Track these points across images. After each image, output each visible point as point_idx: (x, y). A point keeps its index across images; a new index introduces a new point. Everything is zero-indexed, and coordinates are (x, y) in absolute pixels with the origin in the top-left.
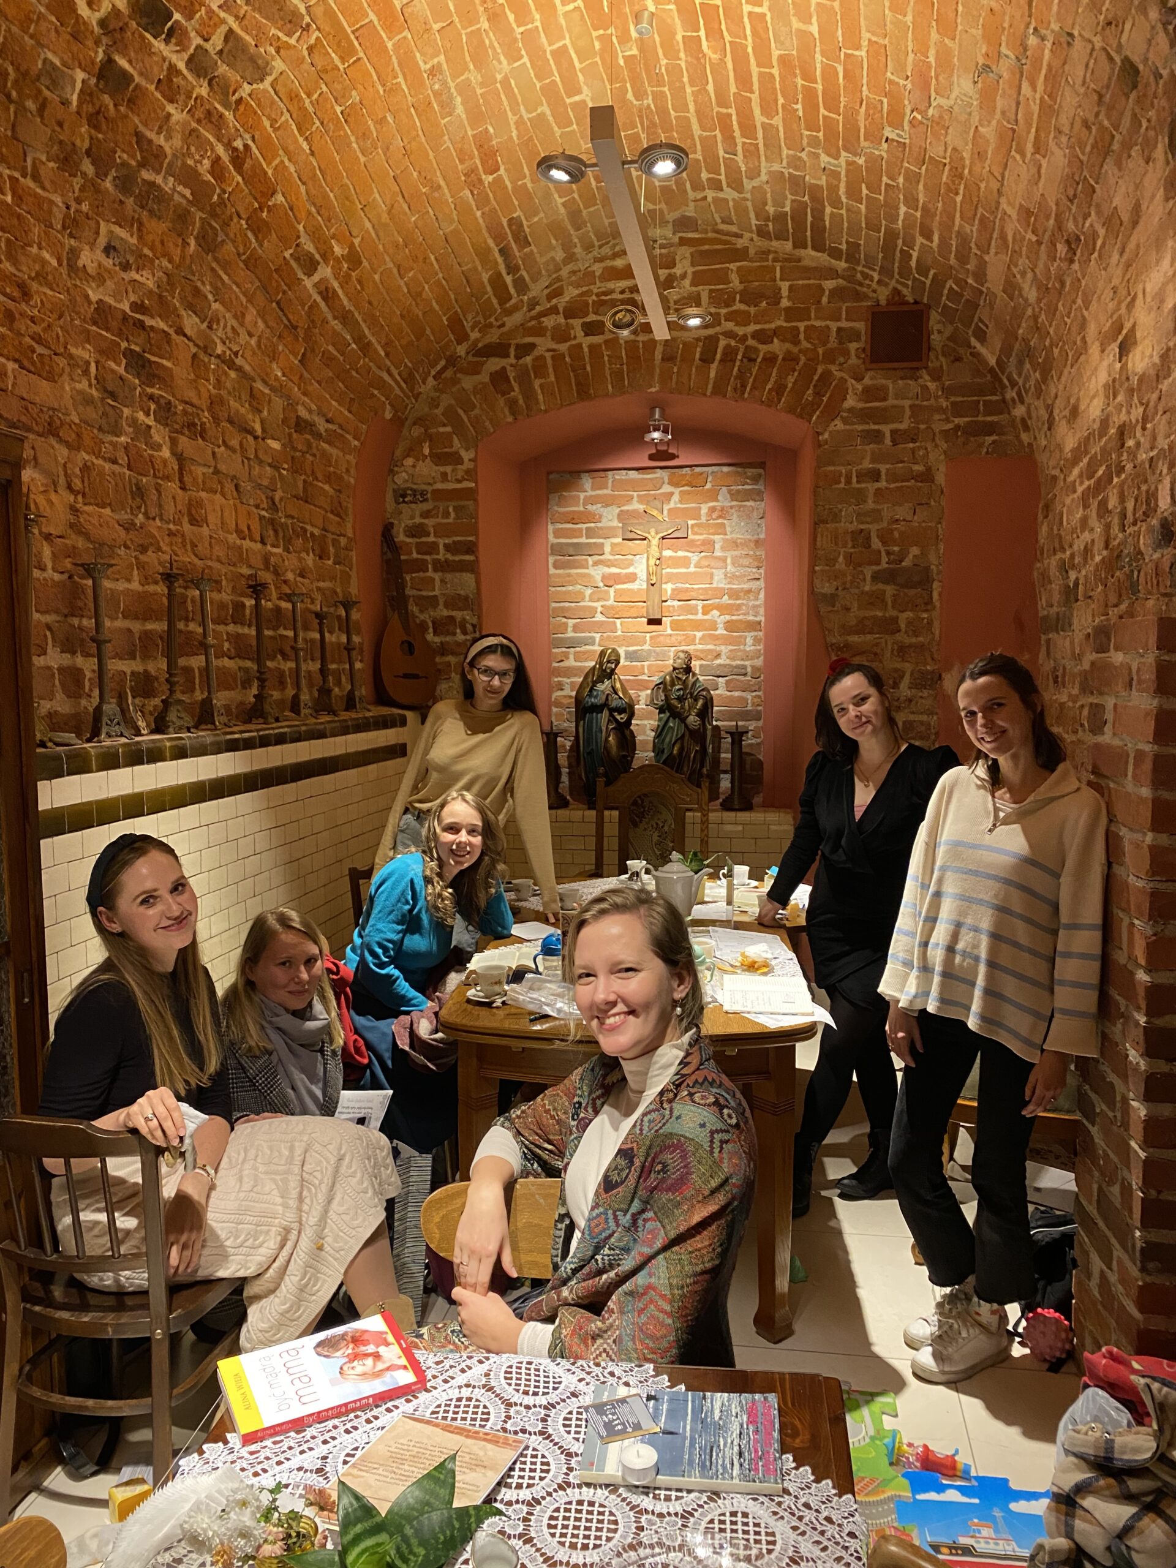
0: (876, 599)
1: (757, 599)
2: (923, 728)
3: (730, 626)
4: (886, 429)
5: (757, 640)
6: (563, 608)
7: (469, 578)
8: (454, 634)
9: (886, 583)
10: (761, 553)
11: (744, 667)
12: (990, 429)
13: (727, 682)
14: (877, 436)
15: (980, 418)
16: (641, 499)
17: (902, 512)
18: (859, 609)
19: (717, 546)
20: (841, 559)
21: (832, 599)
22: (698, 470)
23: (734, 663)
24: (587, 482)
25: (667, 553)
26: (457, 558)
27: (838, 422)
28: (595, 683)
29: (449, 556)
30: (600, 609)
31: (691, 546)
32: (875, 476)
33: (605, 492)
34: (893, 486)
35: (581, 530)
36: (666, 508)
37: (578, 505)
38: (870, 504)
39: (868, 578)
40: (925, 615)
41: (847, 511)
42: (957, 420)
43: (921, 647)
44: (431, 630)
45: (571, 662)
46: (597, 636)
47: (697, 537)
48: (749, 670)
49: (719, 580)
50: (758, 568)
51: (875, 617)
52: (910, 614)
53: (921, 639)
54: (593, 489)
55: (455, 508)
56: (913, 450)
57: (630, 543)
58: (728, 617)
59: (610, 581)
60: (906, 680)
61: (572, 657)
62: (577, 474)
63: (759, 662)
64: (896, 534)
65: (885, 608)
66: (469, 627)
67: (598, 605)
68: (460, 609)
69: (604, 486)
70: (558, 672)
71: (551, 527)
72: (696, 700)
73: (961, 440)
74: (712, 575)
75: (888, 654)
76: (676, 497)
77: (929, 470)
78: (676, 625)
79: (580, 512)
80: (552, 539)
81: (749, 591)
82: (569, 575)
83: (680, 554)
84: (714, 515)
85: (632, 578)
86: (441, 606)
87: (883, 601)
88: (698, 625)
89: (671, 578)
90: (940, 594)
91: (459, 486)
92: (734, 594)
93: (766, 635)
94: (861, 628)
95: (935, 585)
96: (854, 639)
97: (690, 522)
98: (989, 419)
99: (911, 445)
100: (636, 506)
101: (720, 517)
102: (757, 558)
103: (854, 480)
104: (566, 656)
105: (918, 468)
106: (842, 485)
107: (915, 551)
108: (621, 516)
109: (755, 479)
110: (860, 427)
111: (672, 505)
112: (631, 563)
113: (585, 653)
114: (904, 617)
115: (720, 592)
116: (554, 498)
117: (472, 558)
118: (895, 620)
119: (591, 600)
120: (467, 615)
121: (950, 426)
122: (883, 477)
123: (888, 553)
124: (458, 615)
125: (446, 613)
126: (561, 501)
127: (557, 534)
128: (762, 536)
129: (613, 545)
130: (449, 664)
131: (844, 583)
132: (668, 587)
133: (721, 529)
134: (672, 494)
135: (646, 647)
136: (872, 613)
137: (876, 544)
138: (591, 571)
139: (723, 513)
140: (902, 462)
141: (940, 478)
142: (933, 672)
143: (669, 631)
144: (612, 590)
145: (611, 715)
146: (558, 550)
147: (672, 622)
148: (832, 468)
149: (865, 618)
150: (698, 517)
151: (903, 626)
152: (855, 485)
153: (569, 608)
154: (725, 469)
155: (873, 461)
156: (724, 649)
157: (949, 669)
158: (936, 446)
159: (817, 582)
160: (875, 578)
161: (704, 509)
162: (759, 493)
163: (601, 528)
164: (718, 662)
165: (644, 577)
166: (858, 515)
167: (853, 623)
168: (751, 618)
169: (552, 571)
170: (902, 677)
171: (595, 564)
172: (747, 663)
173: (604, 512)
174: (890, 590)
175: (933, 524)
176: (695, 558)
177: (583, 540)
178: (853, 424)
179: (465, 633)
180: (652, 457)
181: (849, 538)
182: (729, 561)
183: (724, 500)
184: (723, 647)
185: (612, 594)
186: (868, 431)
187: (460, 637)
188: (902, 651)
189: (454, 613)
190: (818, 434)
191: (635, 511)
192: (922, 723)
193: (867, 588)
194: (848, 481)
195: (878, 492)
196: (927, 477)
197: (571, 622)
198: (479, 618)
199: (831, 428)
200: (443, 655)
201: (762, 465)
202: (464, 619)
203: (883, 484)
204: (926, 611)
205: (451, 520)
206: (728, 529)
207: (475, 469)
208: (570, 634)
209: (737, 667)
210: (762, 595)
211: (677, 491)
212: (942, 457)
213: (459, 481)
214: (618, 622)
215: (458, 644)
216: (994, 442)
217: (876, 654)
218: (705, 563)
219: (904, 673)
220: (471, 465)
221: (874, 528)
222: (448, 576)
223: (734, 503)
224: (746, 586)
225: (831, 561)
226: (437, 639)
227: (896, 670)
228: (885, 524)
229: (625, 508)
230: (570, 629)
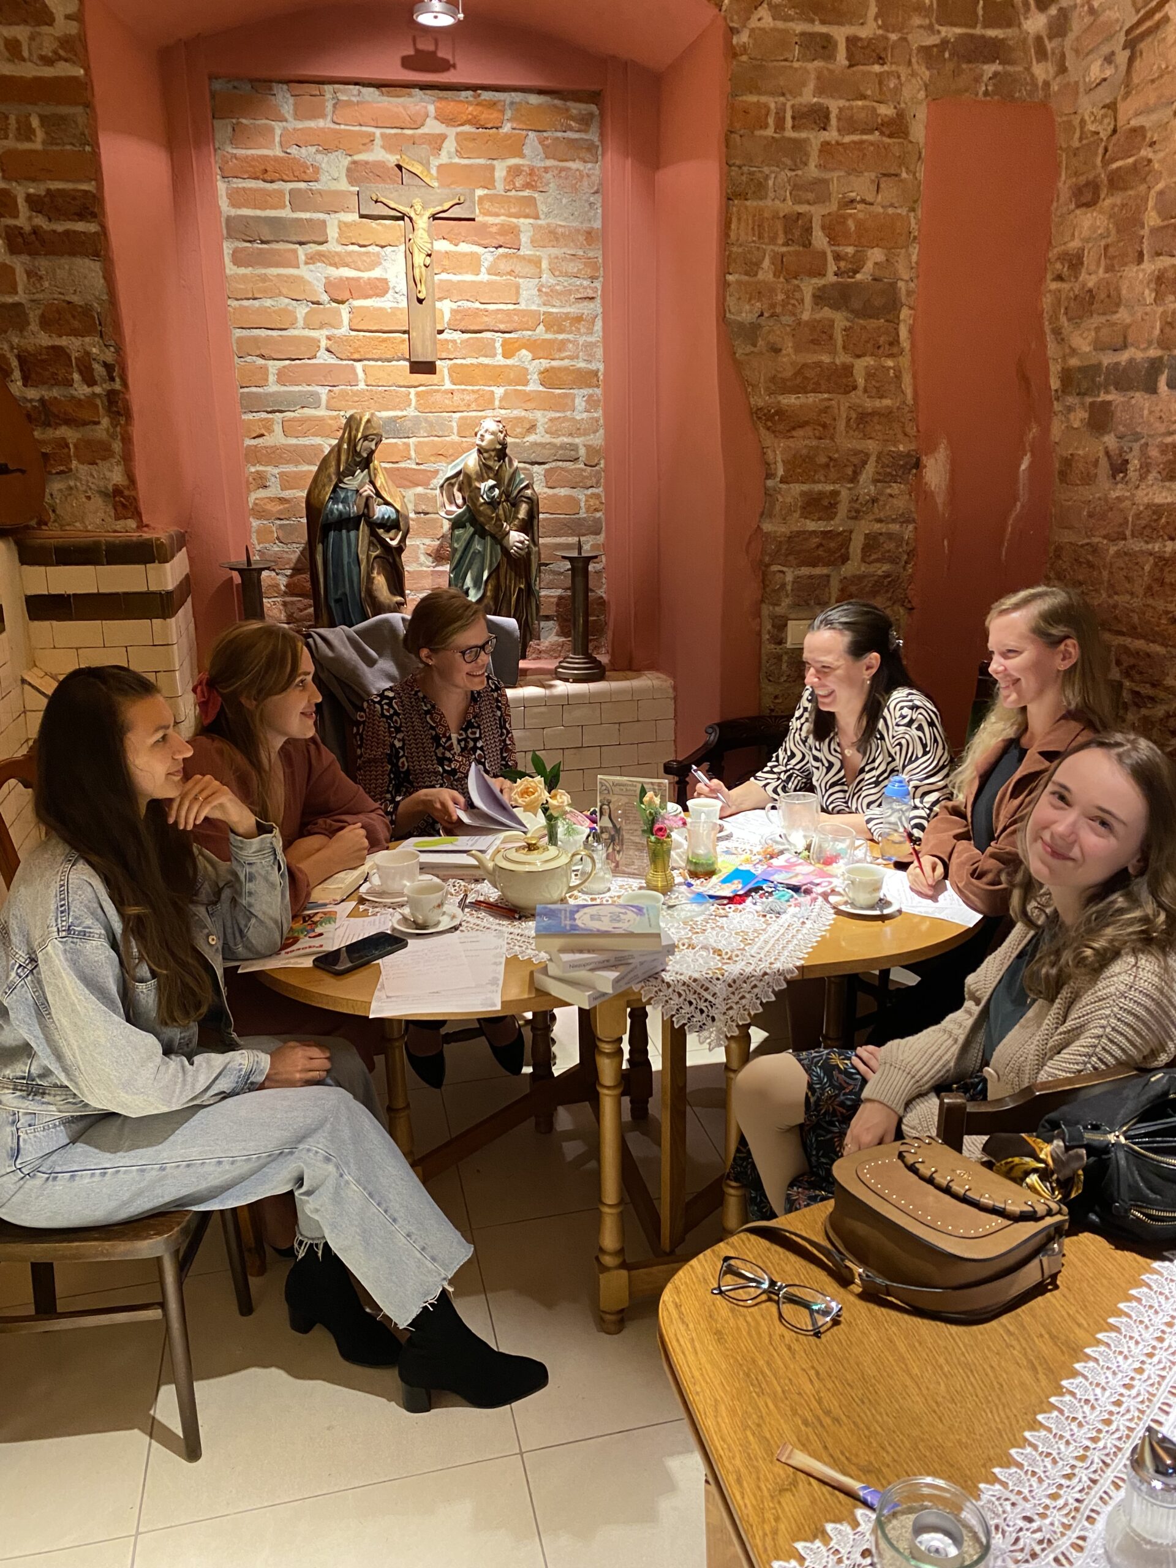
0: (820, 335)
1: (590, 332)
2: (892, 546)
3: (549, 378)
4: (840, 33)
5: (591, 402)
6: (256, 339)
7: (89, 270)
8: (70, 383)
9: (836, 307)
10: (596, 253)
11: (574, 448)
12: (994, 51)
13: (548, 474)
14: (823, 46)
15: (978, 31)
16: (390, 144)
17: (861, 186)
18: (798, 349)
19: (525, 239)
20: (766, 263)
21: (751, 332)
22: (486, 95)
23: (558, 441)
24: (285, 101)
25: (442, 246)
26: (60, 227)
27: (763, 12)
28: (341, 476)
29: (40, 221)
30: (324, 343)
31: (482, 236)
32: (818, 117)
33: (321, 123)
34: (847, 139)
35: (281, 192)
36: (435, 162)
37: (270, 145)
38: (812, 170)
39: (808, 299)
40: (890, 363)
41: (778, 178)
42: (944, 30)
43: (887, 415)
44: (17, 374)
45: (276, 438)
46: (323, 392)
47: (491, 220)
48: (582, 451)
49: (529, 299)
50: (593, 278)
51: (819, 364)
52: (869, 361)
53: (887, 402)
54: (298, 116)
55: (43, 119)
56: (880, 75)
57: (373, 224)
58: (545, 363)
59: (340, 291)
60: (870, 469)
61: (278, 428)
62: (263, 85)
63: (597, 439)
64: (851, 224)
65: (833, 352)
66: (99, 370)
67: (321, 335)
68: (75, 333)
69: (317, 113)
70: (255, 456)
71: (221, 186)
72: (515, 505)
73: (949, 66)
74: (518, 287)
75: (841, 425)
76: (450, 145)
77: (901, 115)
78: (461, 376)
79: (276, 159)
80: (226, 208)
81: (579, 319)
82: (264, 278)
83: (464, 247)
84: (519, 182)
85: (380, 288)
86: (34, 326)
87: (831, 337)
88: (496, 375)
89: (448, 291)
90: (911, 332)
91: (48, 72)
92: (554, 323)
93: (605, 393)
94: (800, 382)
95: (905, 313)
96: (790, 400)
97: (480, 192)
98: (991, 33)
99: (877, 68)
100: (378, 154)
101: (527, 186)
102: (590, 263)
103: (789, 123)
104: (268, 427)
105: (886, 111)
106: (770, 132)
107: (876, 255)
108: (355, 172)
109: (585, 122)
110: (799, 27)
111: (444, 158)
112: (375, 264)
113: (302, 421)
114: (861, 366)
115: (530, 320)
116: (222, 129)
117: (93, 228)
118: (848, 370)
119: (307, 326)
120: (93, 346)
121: (933, 40)
122: (834, 121)
123: (838, 257)
124: (73, 344)
125: (45, 340)
126: (238, 135)
127: (237, 197)
128: (597, 224)
129: (343, 226)
130: (63, 444)
131: (773, 306)
132: (446, 307)
133: (529, 208)
134: (443, 137)
135: (411, 412)
136: (816, 358)
137: (819, 239)
138: (304, 271)
139: (532, 180)
140: (863, 97)
141: (918, 132)
142: (908, 455)
143: (448, 386)
144: (344, 309)
145: (373, 533)
146: (239, 229)
147: (451, 370)
148: (753, 99)
149: (805, 365)
150: (489, 183)
151: (861, 381)
152: (790, 133)
153: (268, 340)
154: (534, 99)
155: (820, 91)
156: (541, 417)
157: (931, 449)
158: (914, 74)
159: (731, 302)
160: (821, 298)
161: (500, 170)
162: (590, 148)
163: (320, 193)
164: (532, 438)
165: (402, 287)
166: (796, 187)
167: (788, 374)
168: (582, 365)
169: (231, 269)
170: (865, 463)
171: (311, 259)
172: (577, 440)
173: (323, 160)
174: (840, 320)
175: (903, 211)
176: (488, 257)
177: (286, 213)
178: (787, 19)
179: (90, 381)
180: (407, 63)
181: (779, 226)
182: (545, 265)
183: (533, 153)
184: (538, 414)
185: (345, 317)
186: (812, 36)
187: (81, 390)
188: (863, 420)
189: (63, 342)
190: (733, 31)
191: (381, 164)
192: (890, 536)
193: (806, 316)
194: (780, 125)
195: (826, 148)
196: (897, 127)
197: (273, 366)
198: (119, 350)
199: (753, 23)
200: (47, 424)
201: (594, 97)
202: (88, 354)
203: (832, 135)
204: (891, 356)
205: (37, 145)
206: (542, 208)
207: (82, 37)
208: (273, 387)
209: (563, 447)
210: (599, 325)
211: (452, 132)
212: (922, 95)
213: (48, 61)
214: (359, 366)
215: (78, 403)
216: (996, 74)
217: (824, 426)
218: (503, 266)
219: (868, 455)
220: (73, 28)
221: (818, 212)
222: (43, 264)
223: (550, 163)
224: (573, 310)
225: (752, 268)
226: (33, 394)
227: (856, 453)
228: (833, 207)
229: (356, 158)
230: (272, 378)
